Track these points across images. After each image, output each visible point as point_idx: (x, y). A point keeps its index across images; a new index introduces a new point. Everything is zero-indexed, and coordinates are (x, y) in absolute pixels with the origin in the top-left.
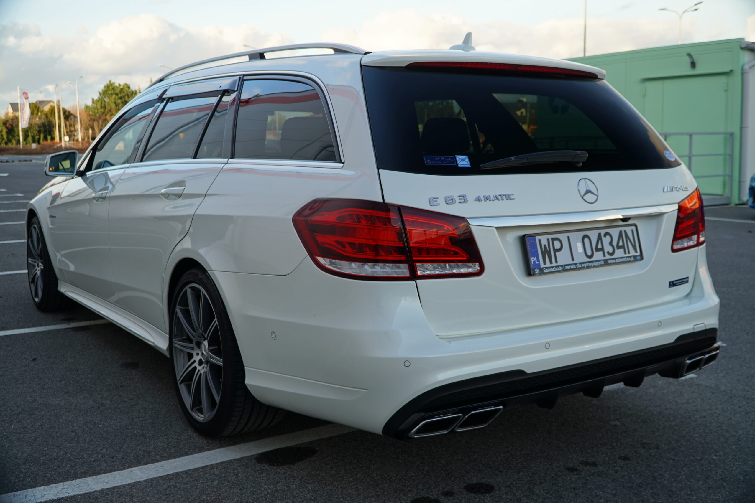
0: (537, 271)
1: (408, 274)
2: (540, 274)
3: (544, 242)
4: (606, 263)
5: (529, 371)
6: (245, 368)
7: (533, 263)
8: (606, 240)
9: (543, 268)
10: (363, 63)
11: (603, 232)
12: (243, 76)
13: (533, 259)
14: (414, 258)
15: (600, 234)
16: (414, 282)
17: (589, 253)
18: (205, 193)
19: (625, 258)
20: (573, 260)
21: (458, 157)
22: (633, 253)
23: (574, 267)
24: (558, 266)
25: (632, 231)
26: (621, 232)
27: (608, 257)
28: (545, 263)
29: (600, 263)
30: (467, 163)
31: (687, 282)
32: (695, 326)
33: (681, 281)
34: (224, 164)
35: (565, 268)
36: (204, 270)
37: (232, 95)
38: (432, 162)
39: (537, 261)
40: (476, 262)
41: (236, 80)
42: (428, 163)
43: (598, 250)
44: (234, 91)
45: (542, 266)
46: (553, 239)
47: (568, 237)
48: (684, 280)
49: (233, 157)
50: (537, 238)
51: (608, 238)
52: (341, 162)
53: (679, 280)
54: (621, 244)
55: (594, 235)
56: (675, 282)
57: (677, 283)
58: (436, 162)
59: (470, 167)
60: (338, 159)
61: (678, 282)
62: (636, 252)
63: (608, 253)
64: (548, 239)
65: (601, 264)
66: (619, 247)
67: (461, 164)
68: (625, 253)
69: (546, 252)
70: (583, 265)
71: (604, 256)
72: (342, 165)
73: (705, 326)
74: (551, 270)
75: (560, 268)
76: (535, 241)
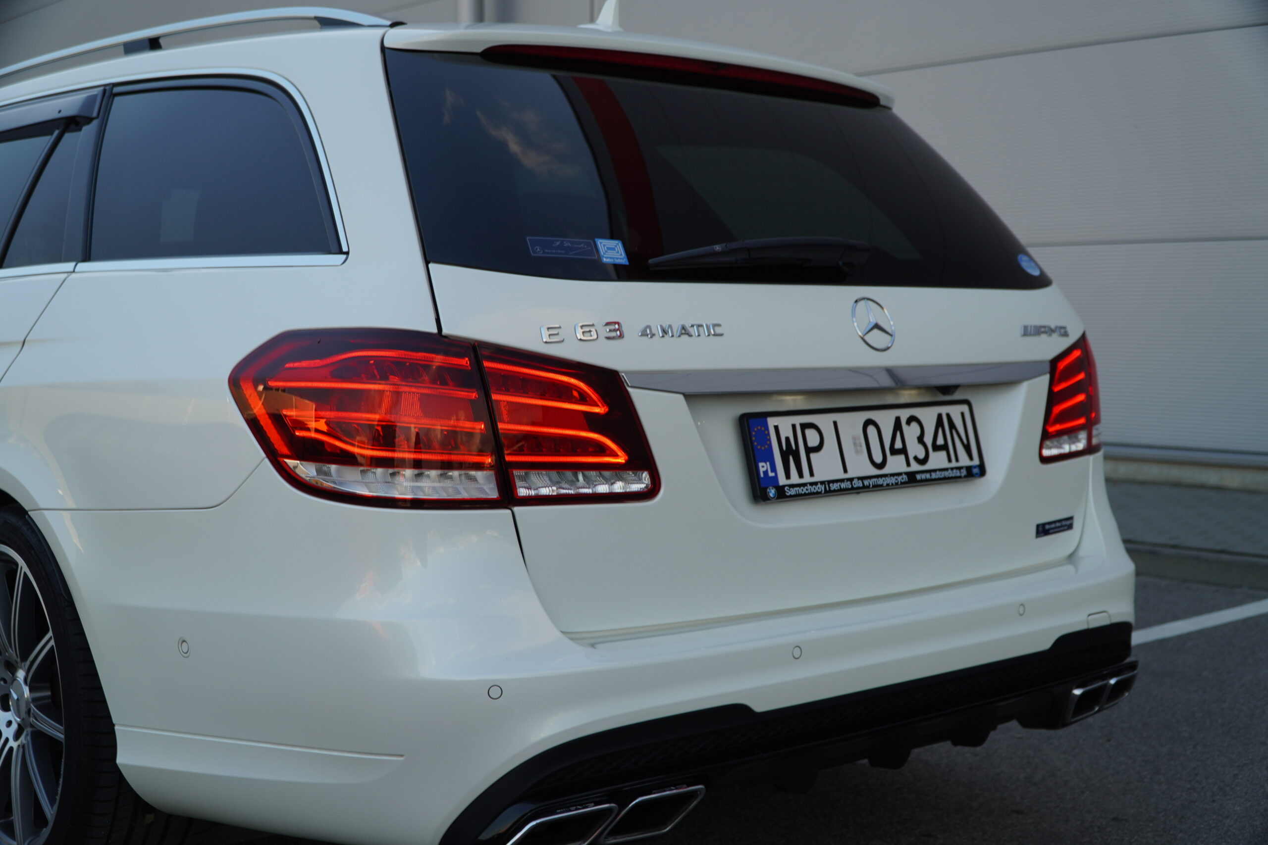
0: (772, 492)
1: (493, 494)
2: (777, 499)
3: (786, 432)
4: (912, 480)
5: (759, 707)
6: (116, 728)
7: (762, 475)
8: (911, 432)
9: (784, 486)
10: (387, 44)
11: (904, 414)
12: (111, 86)
13: (763, 467)
14: (508, 458)
15: (898, 420)
16: (508, 512)
17: (878, 459)
18: (22, 339)
19: (950, 471)
20: (845, 471)
21: (601, 243)
22: (964, 461)
23: (847, 485)
24: (815, 484)
25: (963, 414)
26: (940, 416)
27: (915, 466)
28: (788, 476)
29: (900, 479)
30: (621, 255)
31: (1070, 527)
32: (1091, 617)
33: (1058, 524)
34: (65, 275)
35: (829, 487)
36: (20, 512)
37: (86, 129)
38: (547, 251)
39: (772, 471)
40: (642, 468)
41: (95, 96)
42: (538, 251)
43: (894, 452)
44: (89, 120)
45: (782, 481)
46: (804, 426)
47: (835, 423)
48: (1064, 523)
49: (87, 257)
50: (772, 422)
51: (915, 428)
52: (341, 252)
53: (1055, 522)
54: (940, 441)
55: (886, 421)
56: (1047, 527)
57: (1052, 529)
58: (554, 251)
59: (627, 263)
60: (335, 247)
61: (1053, 526)
62: (971, 458)
63: (916, 458)
64: (794, 426)
65: (903, 481)
66: (936, 448)
67: (607, 258)
68: (950, 460)
69: (789, 453)
70: (866, 483)
71: (908, 464)
72: (343, 257)
73: (1110, 616)
74: (801, 490)
75: (820, 488)
76: (767, 428)
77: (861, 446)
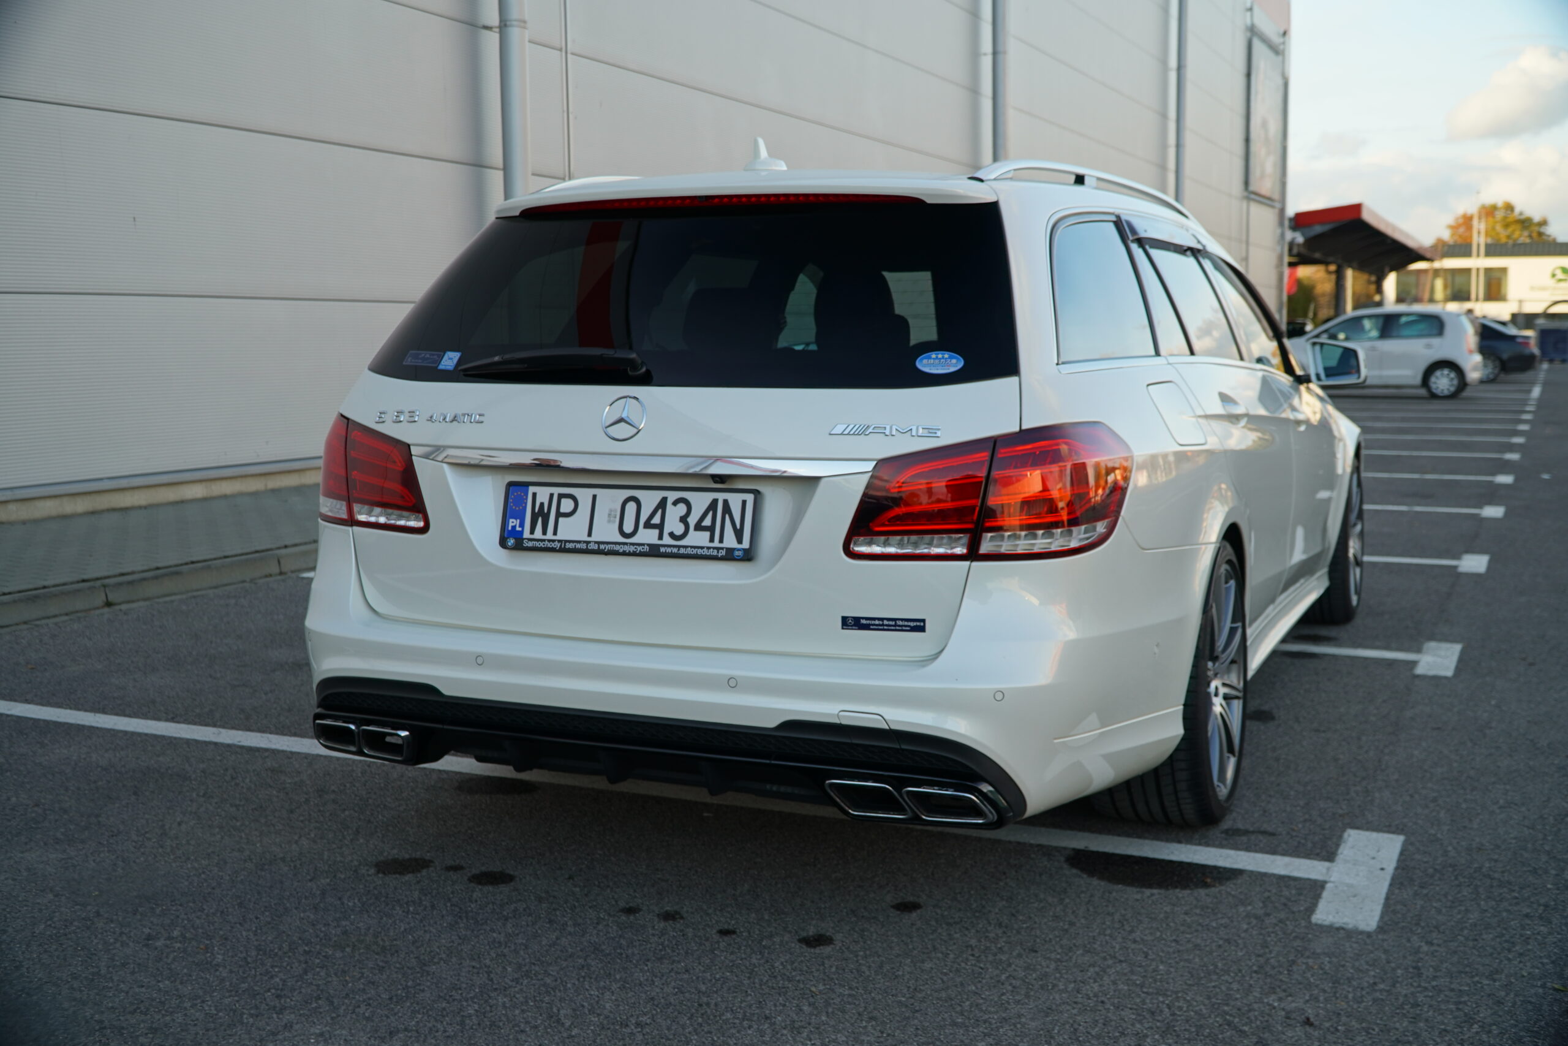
2: (516, 548)
3: (543, 498)
4: (654, 552)
5: (447, 691)
7: (510, 528)
8: (674, 513)
11: (672, 496)
13: (513, 522)
15: (664, 499)
16: (351, 529)
17: (628, 528)
19: (707, 550)
20: (590, 535)
21: (448, 355)
22: (730, 541)
23: (584, 546)
24: (553, 541)
25: (744, 503)
26: (715, 502)
27: (667, 540)
28: (532, 532)
29: (640, 548)
30: (455, 364)
31: (918, 629)
35: (565, 545)
38: (413, 360)
39: (517, 527)
42: (408, 361)
43: (648, 525)
45: (526, 534)
46: (561, 496)
47: (594, 497)
50: (532, 489)
51: (682, 509)
53: (879, 619)
54: (707, 522)
55: (649, 500)
56: (863, 622)
57: (875, 625)
58: (417, 361)
59: (455, 369)
61: (877, 622)
62: (740, 540)
63: (672, 535)
64: (552, 495)
65: (643, 550)
66: (699, 527)
67: (443, 365)
68: (712, 540)
70: (602, 547)
71: (661, 537)
74: (537, 544)
75: (557, 545)
76: (527, 494)
77: (615, 517)
